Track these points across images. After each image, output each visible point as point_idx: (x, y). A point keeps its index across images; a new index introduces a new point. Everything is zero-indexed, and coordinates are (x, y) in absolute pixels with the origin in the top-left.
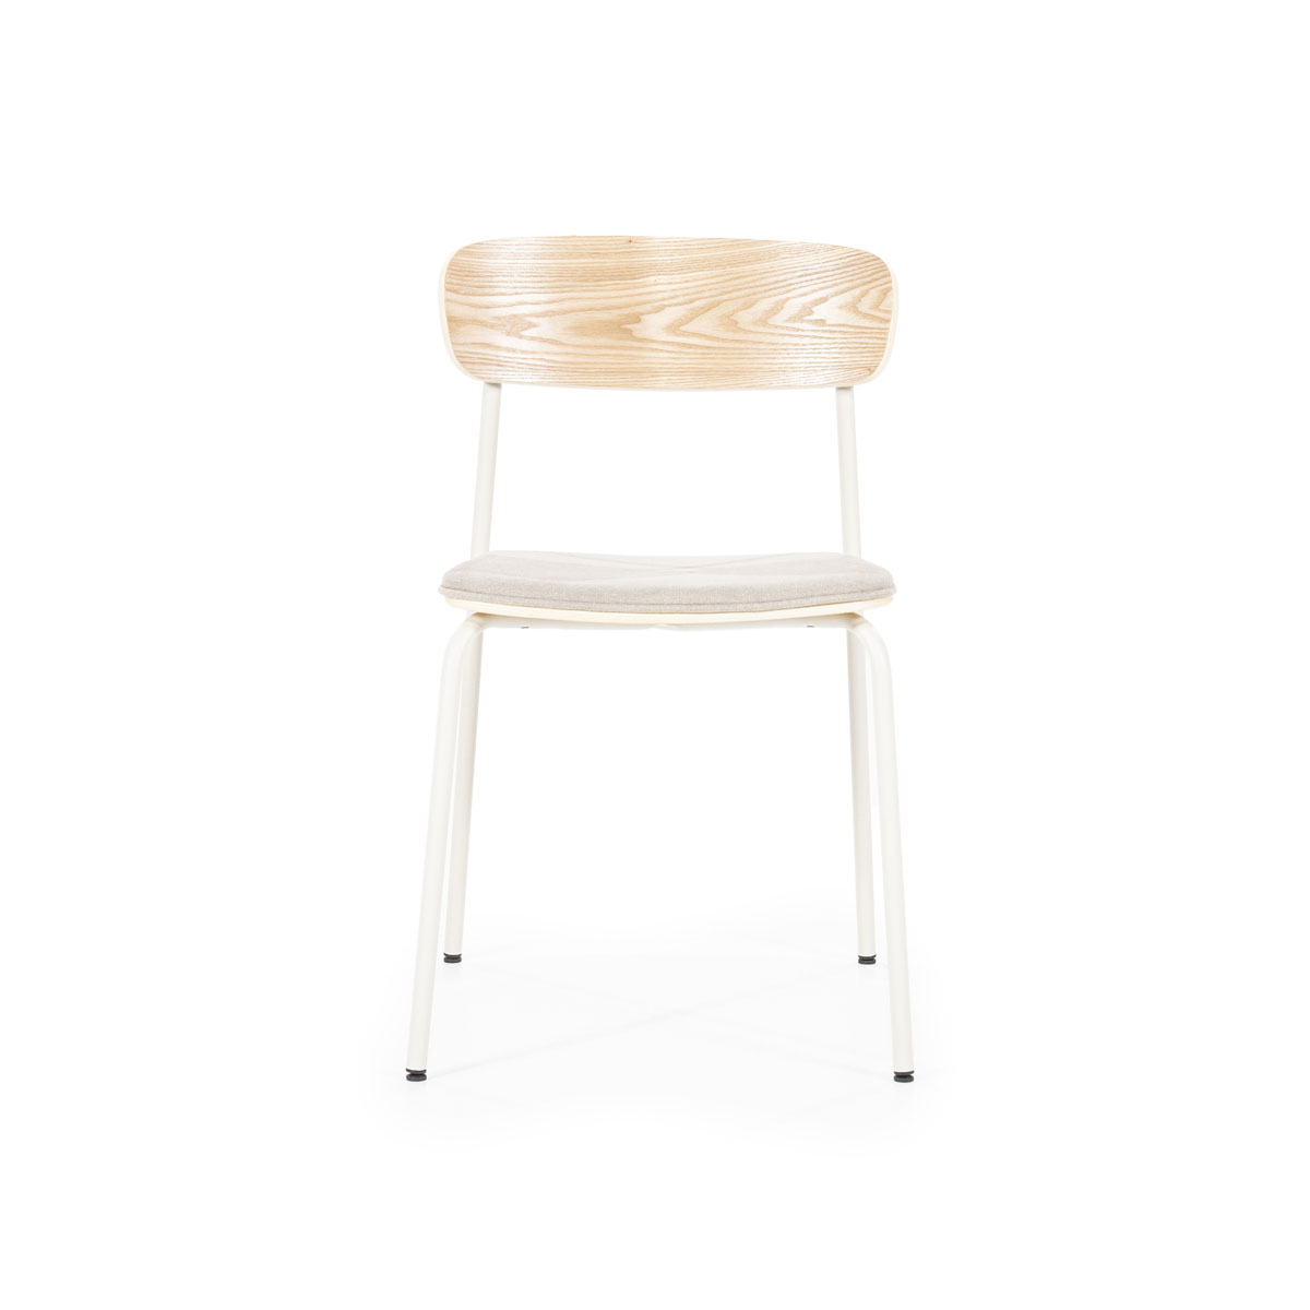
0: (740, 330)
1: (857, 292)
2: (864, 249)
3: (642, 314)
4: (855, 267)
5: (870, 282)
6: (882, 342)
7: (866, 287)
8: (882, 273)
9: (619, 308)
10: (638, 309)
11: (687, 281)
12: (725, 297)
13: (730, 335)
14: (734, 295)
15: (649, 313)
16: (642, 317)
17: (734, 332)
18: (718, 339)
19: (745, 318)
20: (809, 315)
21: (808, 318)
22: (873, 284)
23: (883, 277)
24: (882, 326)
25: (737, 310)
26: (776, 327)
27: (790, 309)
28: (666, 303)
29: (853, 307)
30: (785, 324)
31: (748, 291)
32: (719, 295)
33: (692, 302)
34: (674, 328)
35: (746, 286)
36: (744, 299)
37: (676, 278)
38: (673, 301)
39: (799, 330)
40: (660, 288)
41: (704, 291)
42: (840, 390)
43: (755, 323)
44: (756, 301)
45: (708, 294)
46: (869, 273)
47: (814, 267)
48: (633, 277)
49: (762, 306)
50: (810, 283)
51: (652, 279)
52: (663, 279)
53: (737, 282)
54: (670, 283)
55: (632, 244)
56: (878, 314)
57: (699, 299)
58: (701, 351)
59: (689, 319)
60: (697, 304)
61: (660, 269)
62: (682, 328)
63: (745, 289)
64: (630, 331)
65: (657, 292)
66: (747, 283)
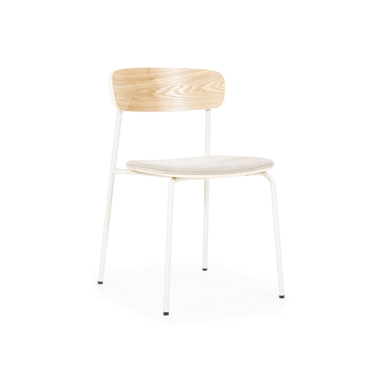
0: (180, 94)
1: (214, 82)
2: (214, 70)
4: (212, 76)
5: (217, 80)
6: (223, 96)
7: (216, 81)
8: (221, 77)
9: (149, 89)
10: (153, 89)
11: (165, 80)
12: (175, 85)
14: (177, 84)
16: (155, 91)
18: (175, 97)
19: (181, 91)
20: (200, 89)
21: (200, 90)
22: (218, 80)
23: (221, 78)
24: (222, 92)
25: (178, 89)
26: (190, 93)
27: (194, 87)
28: (160, 87)
29: (213, 87)
30: (193, 92)
31: (181, 83)
32: (173, 84)
33: (167, 86)
34: (163, 94)
35: (181, 81)
36: (180, 85)
37: (162, 79)
38: (162, 86)
39: (197, 93)
40: (158, 82)
41: (169, 83)
42: (207, 110)
43: (184, 92)
44: (184, 86)
45: (171, 84)
46: (216, 77)
47: (200, 76)
48: (151, 80)
49: (186, 87)
50: (199, 80)
51: (156, 80)
52: (158, 80)
53: (178, 80)
54: (161, 81)
55: (150, 70)
56: (221, 88)
57: (169, 85)
58: (171, 100)
59: (167, 91)
60: (168, 87)
61: (157, 77)
62: (165, 94)
63: (180, 82)
64: (152, 95)
65: (158, 84)
66: (181, 80)
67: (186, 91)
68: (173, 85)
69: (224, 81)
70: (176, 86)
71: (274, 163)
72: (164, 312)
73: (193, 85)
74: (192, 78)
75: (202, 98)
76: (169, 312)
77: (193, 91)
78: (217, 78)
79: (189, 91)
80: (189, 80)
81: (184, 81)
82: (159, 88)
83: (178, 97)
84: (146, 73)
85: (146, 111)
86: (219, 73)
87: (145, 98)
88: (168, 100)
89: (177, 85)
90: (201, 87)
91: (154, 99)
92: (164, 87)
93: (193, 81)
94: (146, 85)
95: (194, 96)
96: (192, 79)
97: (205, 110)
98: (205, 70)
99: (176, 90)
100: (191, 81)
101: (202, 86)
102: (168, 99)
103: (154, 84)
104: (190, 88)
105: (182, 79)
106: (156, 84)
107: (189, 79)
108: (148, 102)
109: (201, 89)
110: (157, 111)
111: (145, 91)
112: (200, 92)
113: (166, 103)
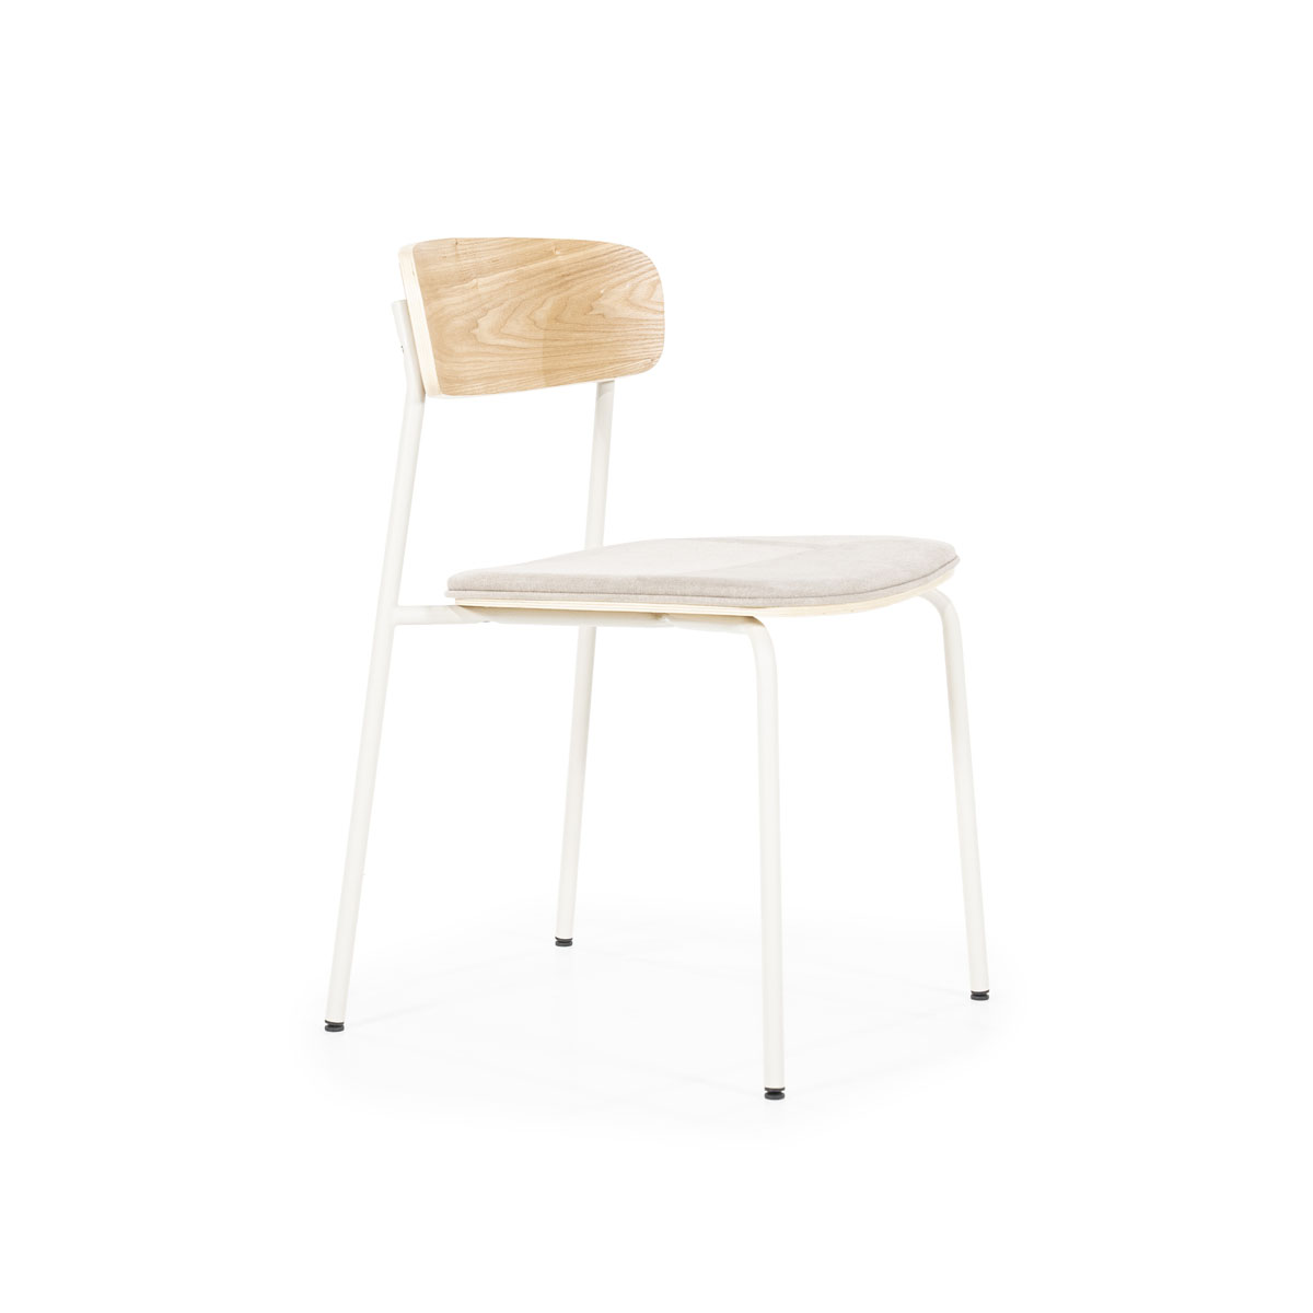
6: (660, 332)
7: (634, 281)
22: (641, 277)
24: (657, 317)
29: (627, 300)
33: (502, 303)
40: (481, 290)
47: (584, 263)
50: (583, 279)
56: (651, 306)
58: (518, 352)
59: (504, 320)
60: (506, 305)
69: (659, 281)
71: (958, 553)
72: (766, 1089)
74: (563, 274)
76: (783, 1089)
80: (557, 279)
86: (641, 253)
88: (513, 353)
90: (593, 304)
93: (569, 285)
96: (564, 276)
97: (595, 385)
98: (594, 244)
100: (562, 284)
101: (594, 300)
102: (511, 348)
104: (562, 306)
107: (555, 276)
109: (592, 309)
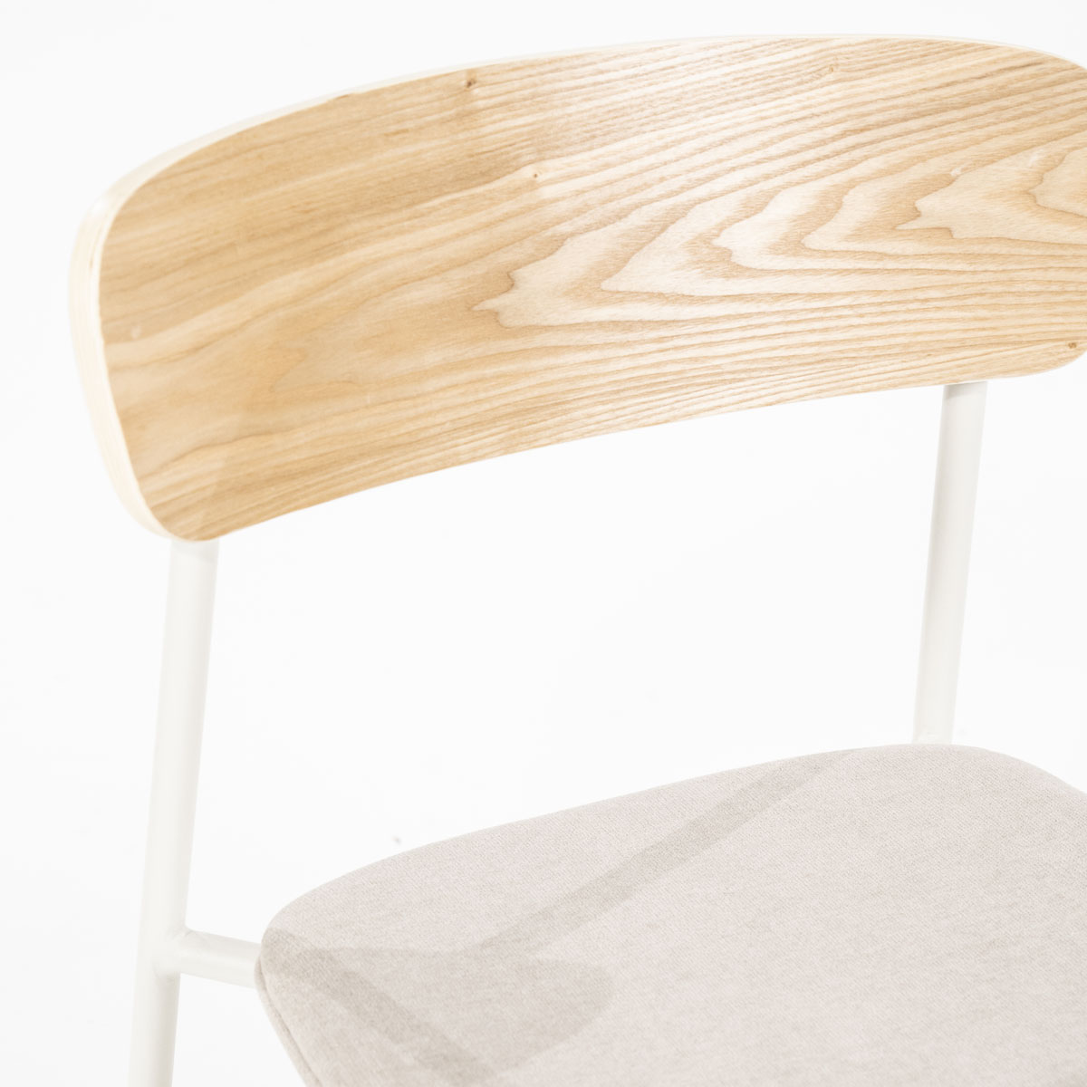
0: (739, 271)
1: (1035, 158)
3: (518, 266)
4: (1023, 98)
9: (463, 263)
10: (505, 258)
11: (607, 166)
12: (701, 191)
13: (717, 287)
14: (718, 185)
15: (532, 259)
16: (521, 274)
17: (726, 276)
18: (691, 299)
19: (747, 241)
25: (722, 228)
26: (826, 254)
27: (860, 206)
28: (565, 228)
29: (1029, 195)
30: (843, 246)
31: (751, 173)
32: (683, 189)
33: (621, 215)
34: (589, 288)
35: (744, 159)
36: (741, 194)
37: (582, 160)
38: (580, 222)
39: (883, 256)
40: (548, 192)
41: (647, 186)
42: (952, 391)
43: (774, 249)
44: (770, 196)
45: (658, 190)
46: (1063, 110)
47: (914, 99)
48: (487, 176)
49: (790, 205)
50: (906, 140)
51: (527, 172)
52: (553, 167)
53: (724, 151)
54: (570, 177)
55: (476, 91)
57: (638, 206)
58: (654, 334)
59: (619, 261)
60: (637, 219)
61: (544, 145)
62: (606, 285)
63: (743, 166)
64: (495, 314)
65: (543, 203)
66: (746, 151)
67: (793, 244)
68: (683, 198)
70: (701, 201)
73: (852, 184)
74: (842, 127)
75: (921, 295)
77: (848, 238)
78: (1066, 117)
79: (814, 241)
80: (823, 142)
81: (772, 151)
82: (557, 243)
83: (723, 299)
84: (443, 122)
85: (443, 464)
87: (432, 358)
88: (631, 336)
89: (711, 198)
90: (924, 204)
91: (512, 344)
92: (602, 224)
93: (857, 153)
94: (434, 232)
95: (855, 282)
96: (844, 135)
97: (940, 390)
99: (706, 239)
100: (837, 153)
101: (926, 193)
102: (628, 326)
103: (508, 217)
104: (828, 207)
105: (765, 137)
106: (529, 209)
107: (817, 135)
108: (455, 386)
109: (917, 214)
110: (532, 444)
111: (432, 291)
112: (911, 247)
113: (612, 367)
